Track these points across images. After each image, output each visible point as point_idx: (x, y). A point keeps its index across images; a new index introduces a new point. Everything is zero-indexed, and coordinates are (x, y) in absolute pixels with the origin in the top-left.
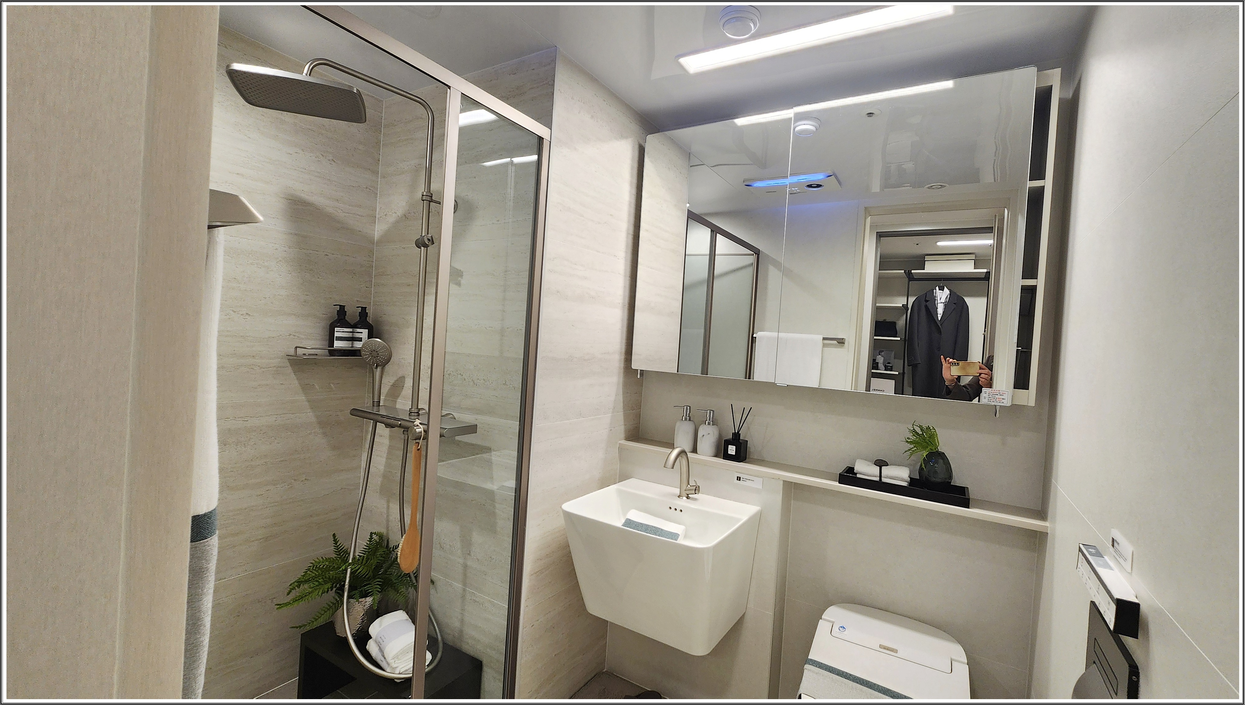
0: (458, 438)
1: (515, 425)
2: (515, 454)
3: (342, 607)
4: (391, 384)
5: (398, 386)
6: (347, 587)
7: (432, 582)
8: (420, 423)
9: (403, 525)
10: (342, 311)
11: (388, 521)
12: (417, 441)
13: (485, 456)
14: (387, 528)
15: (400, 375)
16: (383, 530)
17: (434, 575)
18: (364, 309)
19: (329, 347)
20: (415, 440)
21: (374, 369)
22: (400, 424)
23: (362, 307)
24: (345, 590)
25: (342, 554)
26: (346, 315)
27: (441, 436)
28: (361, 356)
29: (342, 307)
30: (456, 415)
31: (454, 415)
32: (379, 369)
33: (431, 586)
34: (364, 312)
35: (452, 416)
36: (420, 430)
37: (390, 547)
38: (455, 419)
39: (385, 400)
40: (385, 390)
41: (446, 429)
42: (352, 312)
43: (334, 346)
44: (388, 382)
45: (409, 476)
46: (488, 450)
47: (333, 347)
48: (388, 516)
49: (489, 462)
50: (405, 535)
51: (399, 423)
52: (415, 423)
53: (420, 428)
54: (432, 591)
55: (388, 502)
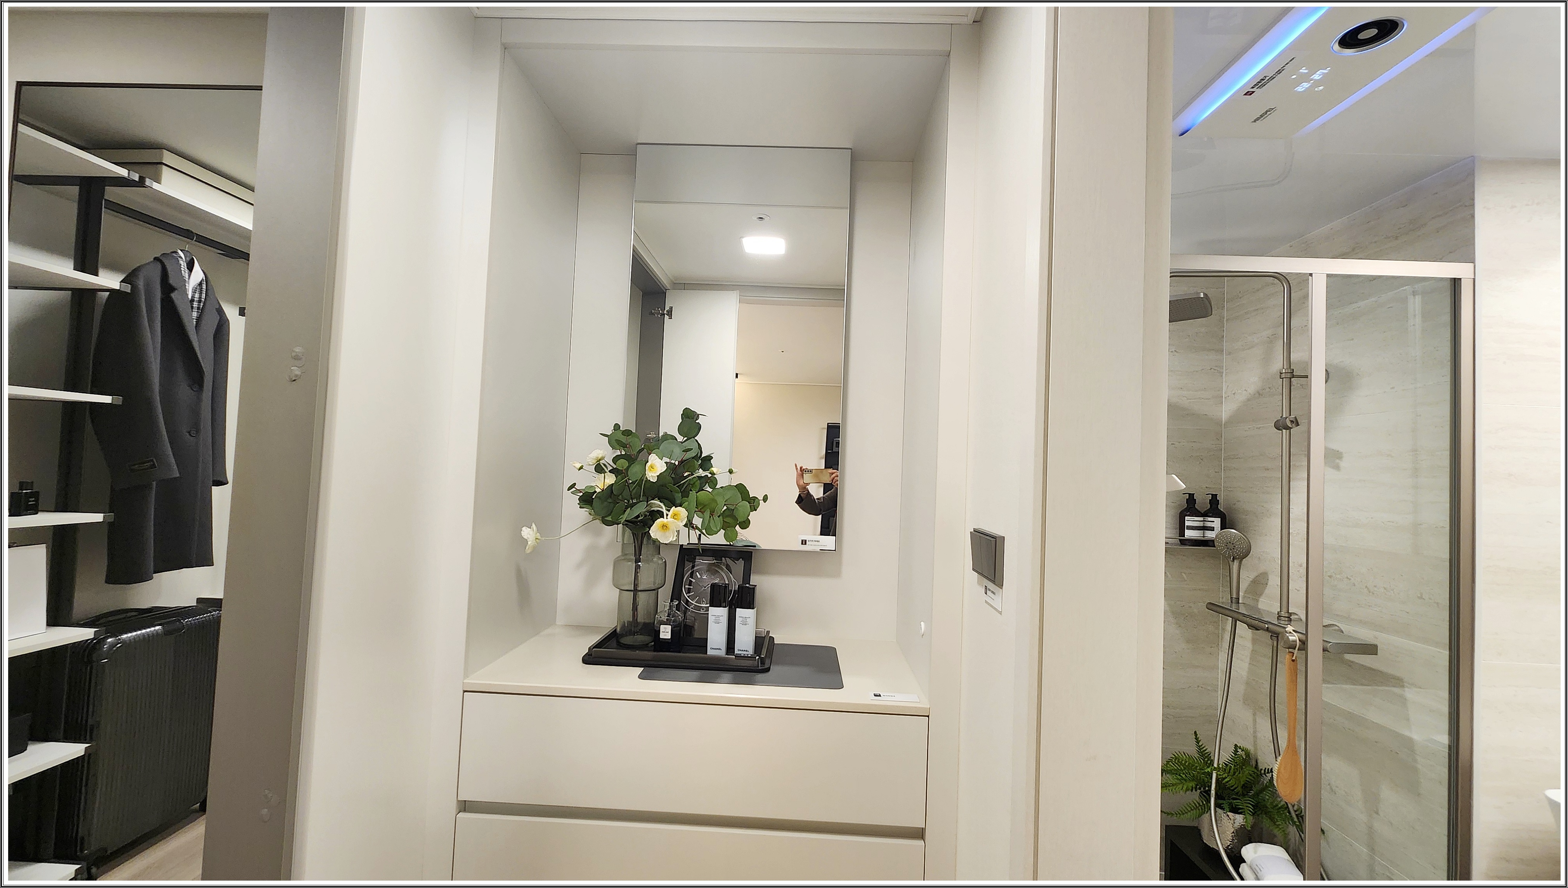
0: (1349, 657)
1: (1443, 656)
2: (1445, 694)
3: (1209, 811)
4: (1251, 580)
5: (1259, 584)
6: (1213, 792)
7: (1323, 831)
8: (1294, 631)
9: (1276, 748)
10: (1191, 499)
11: (1255, 737)
12: (1291, 650)
13: (1397, 690)
14: (1255, 745)
15: (1261, 570)
16: (1250, 747)
17: (1325, 824)
18: (1214, 496)
19: (1180, 537)
20: (1288, 648)
21: (1230, 562)
22: (1268, 628)
23: (1212, 495)
24: (1212, 795)
25: (1206, 758)
26: (1196, 503)
27: (1324, 650)
28: (1215, 547)
29: (1191, 496)
30: (1343, 627)
31: (1339, 626)
32: (1236, 563)
33: (1322, 836)
34: (1214, 500)
35: (1337, 628)
36: (1294, 638)
37: (1260, 768)
38: (1343, 632)
39: (1244, 597)
40: (1243, 586)
41: (1331, 643)
42: (1203, 502)
43: (1186, 535)
44: (1246, 578)
45: (1282, 692)
46: (1399, 682)
47: (1184, 537)
48: (1255, 732)
49: (1403, 701)
50: (1280, 758)
51: (1267, 626)
52: (1286, 629)
53: (1294, 636)
54: (1323, 843)
55: (1254, 714)
